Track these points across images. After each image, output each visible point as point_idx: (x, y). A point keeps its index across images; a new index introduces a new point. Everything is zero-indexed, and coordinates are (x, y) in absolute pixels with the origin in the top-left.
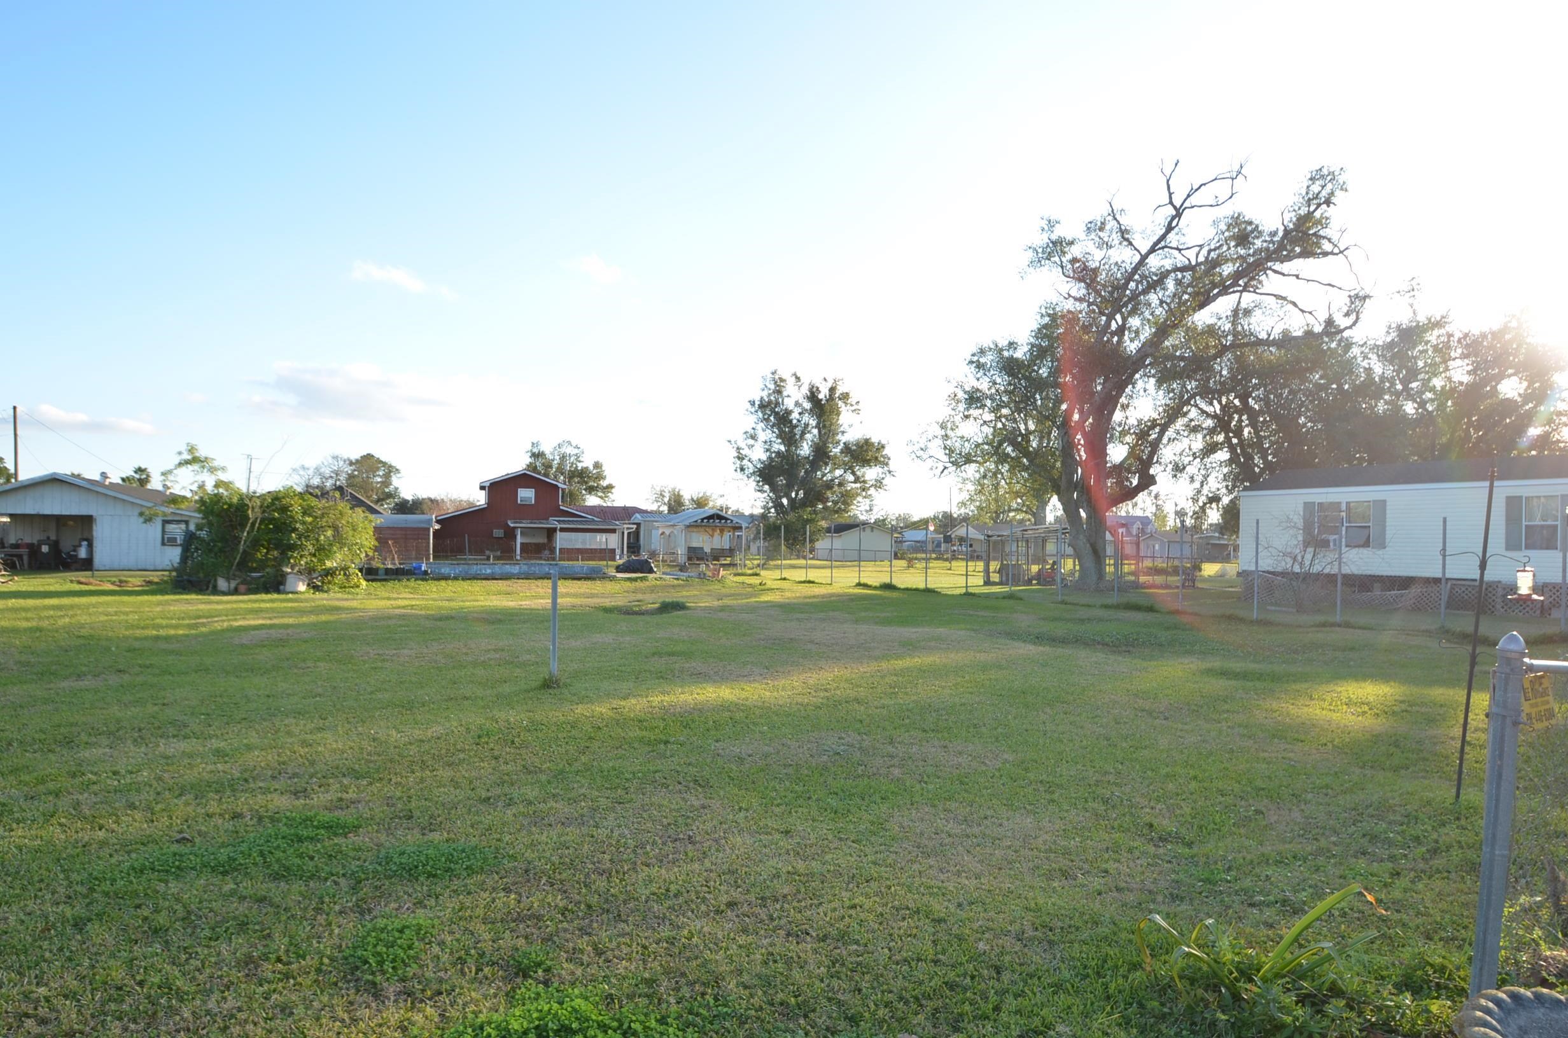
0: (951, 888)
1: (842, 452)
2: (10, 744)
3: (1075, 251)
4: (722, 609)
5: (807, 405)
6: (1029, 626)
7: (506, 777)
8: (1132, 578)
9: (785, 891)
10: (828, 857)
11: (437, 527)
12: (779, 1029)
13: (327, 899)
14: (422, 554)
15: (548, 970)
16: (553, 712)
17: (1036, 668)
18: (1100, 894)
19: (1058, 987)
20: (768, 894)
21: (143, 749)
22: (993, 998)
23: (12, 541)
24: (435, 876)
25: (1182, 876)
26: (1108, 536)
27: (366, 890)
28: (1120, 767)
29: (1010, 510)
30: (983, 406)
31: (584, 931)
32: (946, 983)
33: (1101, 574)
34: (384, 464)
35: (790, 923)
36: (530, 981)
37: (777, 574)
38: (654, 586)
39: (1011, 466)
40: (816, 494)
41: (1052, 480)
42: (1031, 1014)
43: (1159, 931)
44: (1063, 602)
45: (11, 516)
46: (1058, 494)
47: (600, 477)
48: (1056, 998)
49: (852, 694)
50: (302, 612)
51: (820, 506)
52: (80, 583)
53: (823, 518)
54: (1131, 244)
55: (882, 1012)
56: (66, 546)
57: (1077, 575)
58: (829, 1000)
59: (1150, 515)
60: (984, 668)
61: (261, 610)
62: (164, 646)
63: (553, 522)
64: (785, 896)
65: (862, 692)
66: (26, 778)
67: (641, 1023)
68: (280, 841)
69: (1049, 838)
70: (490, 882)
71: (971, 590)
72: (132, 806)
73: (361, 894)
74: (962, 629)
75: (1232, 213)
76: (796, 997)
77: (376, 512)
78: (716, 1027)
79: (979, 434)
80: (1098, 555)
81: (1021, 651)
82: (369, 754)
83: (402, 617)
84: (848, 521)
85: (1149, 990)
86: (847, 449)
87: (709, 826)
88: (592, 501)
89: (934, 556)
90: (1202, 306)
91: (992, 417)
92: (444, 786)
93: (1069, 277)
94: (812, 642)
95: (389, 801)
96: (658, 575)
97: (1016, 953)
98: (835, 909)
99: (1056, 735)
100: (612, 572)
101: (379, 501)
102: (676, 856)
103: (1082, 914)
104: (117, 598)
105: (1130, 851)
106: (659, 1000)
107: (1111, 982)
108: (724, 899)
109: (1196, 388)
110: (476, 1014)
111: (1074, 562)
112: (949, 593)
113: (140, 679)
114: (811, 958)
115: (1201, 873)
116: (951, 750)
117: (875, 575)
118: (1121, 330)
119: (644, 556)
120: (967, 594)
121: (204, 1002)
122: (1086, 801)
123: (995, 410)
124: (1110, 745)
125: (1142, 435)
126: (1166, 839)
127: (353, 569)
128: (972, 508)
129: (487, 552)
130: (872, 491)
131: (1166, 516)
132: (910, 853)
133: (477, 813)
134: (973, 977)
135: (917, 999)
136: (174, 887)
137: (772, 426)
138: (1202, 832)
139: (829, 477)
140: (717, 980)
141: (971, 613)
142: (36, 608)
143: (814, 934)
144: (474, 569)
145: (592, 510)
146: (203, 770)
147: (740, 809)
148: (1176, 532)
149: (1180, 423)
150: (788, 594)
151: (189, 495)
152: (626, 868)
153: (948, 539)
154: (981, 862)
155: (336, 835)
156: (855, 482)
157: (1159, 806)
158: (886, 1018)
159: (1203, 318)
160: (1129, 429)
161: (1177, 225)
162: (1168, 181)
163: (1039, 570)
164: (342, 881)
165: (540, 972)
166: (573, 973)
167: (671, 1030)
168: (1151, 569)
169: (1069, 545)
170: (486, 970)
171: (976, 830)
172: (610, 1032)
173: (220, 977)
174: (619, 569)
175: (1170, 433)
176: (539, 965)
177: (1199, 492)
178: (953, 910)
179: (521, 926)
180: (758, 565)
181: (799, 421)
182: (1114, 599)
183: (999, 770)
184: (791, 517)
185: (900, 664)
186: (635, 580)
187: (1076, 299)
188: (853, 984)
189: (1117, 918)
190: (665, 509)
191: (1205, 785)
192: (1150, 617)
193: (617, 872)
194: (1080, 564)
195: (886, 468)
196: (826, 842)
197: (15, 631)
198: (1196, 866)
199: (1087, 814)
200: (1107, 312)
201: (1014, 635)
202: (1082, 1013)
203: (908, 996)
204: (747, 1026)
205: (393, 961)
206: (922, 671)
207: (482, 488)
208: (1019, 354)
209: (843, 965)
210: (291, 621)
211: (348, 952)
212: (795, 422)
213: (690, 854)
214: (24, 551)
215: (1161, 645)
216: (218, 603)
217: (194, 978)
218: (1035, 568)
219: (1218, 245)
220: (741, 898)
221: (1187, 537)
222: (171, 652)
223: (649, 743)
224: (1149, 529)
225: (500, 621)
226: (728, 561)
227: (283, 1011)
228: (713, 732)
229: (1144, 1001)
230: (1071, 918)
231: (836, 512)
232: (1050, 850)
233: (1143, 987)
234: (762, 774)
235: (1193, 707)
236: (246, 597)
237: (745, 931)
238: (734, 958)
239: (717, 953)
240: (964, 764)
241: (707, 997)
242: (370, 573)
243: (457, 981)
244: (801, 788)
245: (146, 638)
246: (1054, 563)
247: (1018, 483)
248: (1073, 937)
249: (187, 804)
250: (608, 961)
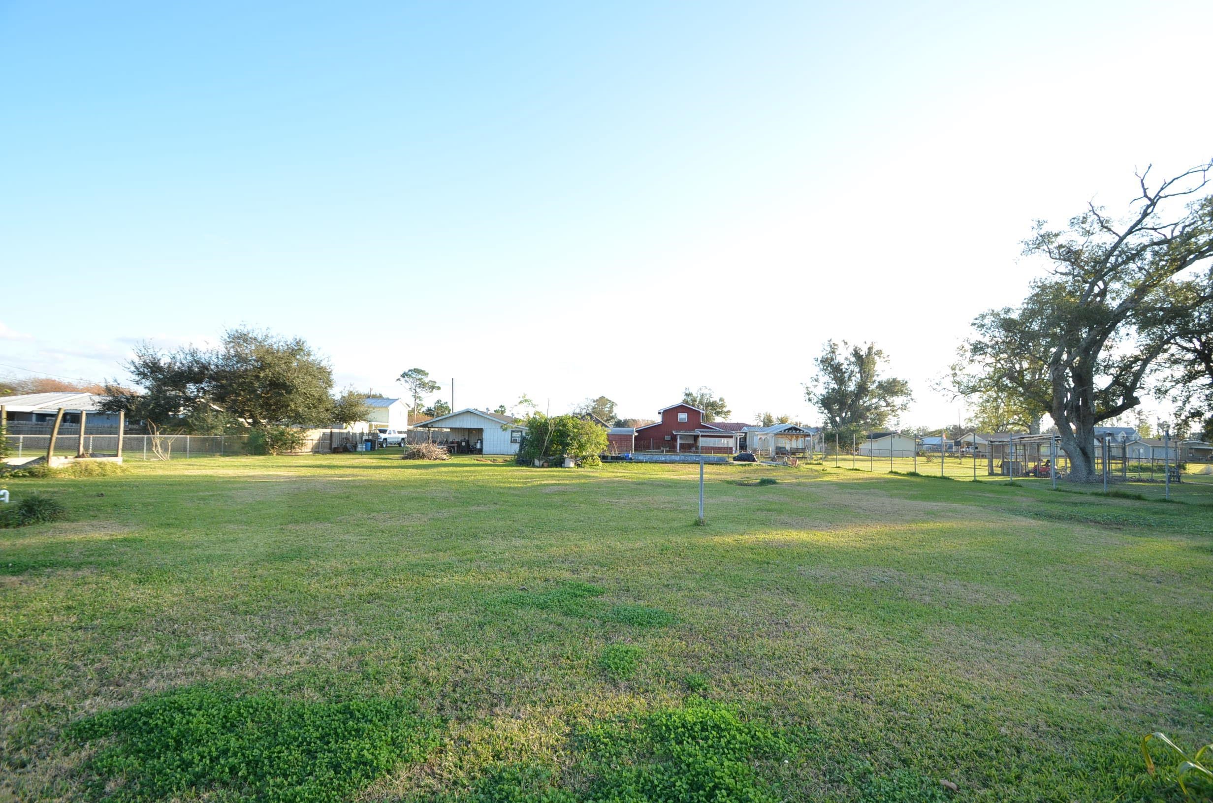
0: (975, 685)
1: (877, 388)
2: (452, 535)
3: (1061, 240)
4: (799, 484)
5: (853, 359)
6: (1029, 506)
7: (677, 574)
8: (1120, 474)
9: (852, 667)
10: (881, 650)
11: (636, 434)
12: (852, 757)
13: (589, 629)
14: (629, 449)
15: (705, 689)
16: (701, 539)
17: (1036, 536)
18: (1104, 709)
19: (1071, 772)
20: (839, 667)
21: (505, 542)
22: (1015, 770)
23: (451, 440)
24: (642, 625)
25: (1182, 706)
26: (1096, 443)
27: (608, 627)
28: (1118, 615)
29: (1008, 424)
30: (985, 353)
31: (725, 670)
32: (976, 752)
33: (1090, 471)
34: (610, 401)
35: (856, 688)
36: (695, 694)
37: (834, 464)
38: (756, 469)
39: (1010, 393)
40: (858, 414)
41: (1044, 402)
42: (1048, 788)
43: (1163, 746)
44: (1056, 490)
45: (451, 428)
46: (1050, 411)
47: (722, 406)
48: (1069, 780)
49: (891, 544)
50: (572, 478)
51: (862, 422)
52: (477, 460)
53: (864, 430)
54: (1109, 230)
55: (926, 762)
56: (472, 443)
57: (1068, 471)
58: (887, 745)
59: (1133, 427)
60: (993, 533)
61: (554, 476)
62: (512, 492)
63: (698, 432)
64: (851, 670)
65: (898, 543)
66: (458, 552)
67: (763, 733)
68: (567, 595)
69: (1056, 661)
70: (671, 633)
71: (977, 479)
72: (501, 570)
73: (606, 629)
74: (972, 505)
75: (1205, 196)
76: (863, 738)
77: (606, 426)
78: (810, 746)
79: (983, 372)
80: (1087, 456)
81: (1023, 524)
82: (607, 554)
83: (620, 482)
84: (882, 432)
85: (1155, 790)
86: (880, 386)
87: (798, 618)
88: (718, 419)
89: (947, 454)
90: (1179, 268)
91: (993, 360)
92: (645, 576)
93: (1056, 259)
94: (860, 508)
95: (617, 580)
96: (758, 463)
97: (1033, 740)
98: (887, 685)
99: (1058, 586)
100: (731, 460)
101: (607, 420)
102: (778, 633)
103: (1089, 722)
104: (493, 468)
105: (1131, 680)
106: (772, 721)
107: (1119, 777)
108: (811, 665)
109: (1175, 330)
110: (667, 707)
111: (1066, 461)
112: (961, 480)
113: (503, 507)
114: (873, 715)
115: (1201, 707)
116: (969, 588)
117: (903, 466)
118: (1103, 293)
119: (749, 451)
120: (975, 481)
121: (535, 674)
122: (1088, 638)
123: (995, 355)
124: (1107, 598)
125: (1126, 367)
126: (1164, 676)
127: (596, 457)
128: (977, 422)
129: (662, 448)
130: (899, 412)
131: (1149, 428)
132: (941, 655)
133: (663, 593)
134: (997, 751)
135: (953, 758)
136: (521, 613)
137: (829, 374)
138: (1200, 674)
139: (867, 404)
140: (809, 717)
141: (980, 494)
142: (460, 472)
143: (874, 699)
144: (656, 457)
145: (719, 425)
146: (532, 554)
147: (818, 610)
148: (1160, 439)
149: (1162, 357)
150: (842, 477)
151: (522, 418)
152: (748, 636)
153: (958, 444)
154: (999, 670)
155: (592, 595)
156: (887, 406)
157: (1156, 649)
158: (930, 766)
159: (1181, 277)
160: (1113, 364)
161: (1152, 211)
162: (1142, 180)
163: (1035, 466)
164: (596, 620)
165: (701, 689)
166: (719, 694)
167: (781, 741)
168: (1137, 467)
169: (1061, 449)
170: (671, 683)
171: (993, 647)
172: (743, 734)
173: (542, 662)
174: (735, 459)
175: (1151, 365)
176: (700, 685)
177: (1182, 409)
178: (978, 701)
179: (689, 661)
180: (821, 459)
181: (847, 369)
182: (1104, 489)
183: (1010, 606)
184: (843, 428)
185: (926, 526)
186: (745, 465)
187: (1062, 274)
188: (904, 738)
189: (1122, 730)
190: (761, 424)
191: (1201, 638)
192: (1137, 503)
193: (742, 638)
194: (1071, 462)
195: (909, 397)
196: (878, 639)
197: (452, 482)
198: (1195, 701)
199: (1089, 648)
200: (1090, 280)
201: (1015, 511)
202: (1094, 796)
203: (946, 755)
204: (830, 750)
205: (623, 668)
206: (943, 533)
207: (659, 413)
208: (1015, 316)
209: (895, 723)
210: (567, 482)
211: (600, 660)
212: (844, 370)
213: (787, 634)
214: (455, 445)
215: (1150, 526)
216: (535, 471)
217: (530, 660)
218: (1031, 465)
219: (1192, 221)
220: (822, 667)
221: (1171, 444)
222: (516, 495)
223: (757, 563)
224: (1133, 437)
225: (670, 486)
226: (801, 455)
227: (571, 685)
228: (797, 560)
229: (1151, 798)
230: (1079, 723)
231: (874, 425)
232: (1058, 670)
233: (1150, 787)
234: (831, 590)
235: (1185, 575)
236: (547, 469)
237: (825, 688)
238: (819, 704)
239: (807, 699)
240: (980, 600)
241: (803, 726)
242: (604, 458)
243: (656, 686)
244: (858, 602)
245: (505, 488)
246: (1048, 461)
247: (1015, 405)
248: (1082, 737)
249: (525, 571)
250: (739, 690)
